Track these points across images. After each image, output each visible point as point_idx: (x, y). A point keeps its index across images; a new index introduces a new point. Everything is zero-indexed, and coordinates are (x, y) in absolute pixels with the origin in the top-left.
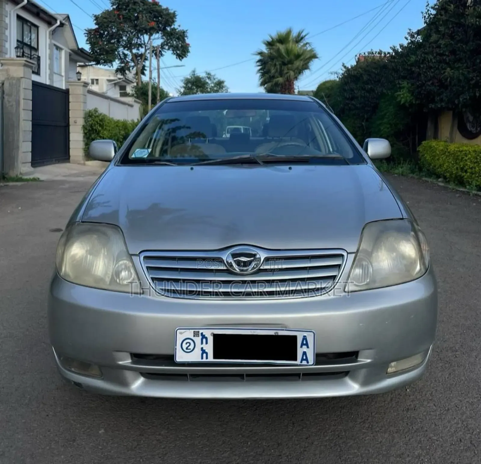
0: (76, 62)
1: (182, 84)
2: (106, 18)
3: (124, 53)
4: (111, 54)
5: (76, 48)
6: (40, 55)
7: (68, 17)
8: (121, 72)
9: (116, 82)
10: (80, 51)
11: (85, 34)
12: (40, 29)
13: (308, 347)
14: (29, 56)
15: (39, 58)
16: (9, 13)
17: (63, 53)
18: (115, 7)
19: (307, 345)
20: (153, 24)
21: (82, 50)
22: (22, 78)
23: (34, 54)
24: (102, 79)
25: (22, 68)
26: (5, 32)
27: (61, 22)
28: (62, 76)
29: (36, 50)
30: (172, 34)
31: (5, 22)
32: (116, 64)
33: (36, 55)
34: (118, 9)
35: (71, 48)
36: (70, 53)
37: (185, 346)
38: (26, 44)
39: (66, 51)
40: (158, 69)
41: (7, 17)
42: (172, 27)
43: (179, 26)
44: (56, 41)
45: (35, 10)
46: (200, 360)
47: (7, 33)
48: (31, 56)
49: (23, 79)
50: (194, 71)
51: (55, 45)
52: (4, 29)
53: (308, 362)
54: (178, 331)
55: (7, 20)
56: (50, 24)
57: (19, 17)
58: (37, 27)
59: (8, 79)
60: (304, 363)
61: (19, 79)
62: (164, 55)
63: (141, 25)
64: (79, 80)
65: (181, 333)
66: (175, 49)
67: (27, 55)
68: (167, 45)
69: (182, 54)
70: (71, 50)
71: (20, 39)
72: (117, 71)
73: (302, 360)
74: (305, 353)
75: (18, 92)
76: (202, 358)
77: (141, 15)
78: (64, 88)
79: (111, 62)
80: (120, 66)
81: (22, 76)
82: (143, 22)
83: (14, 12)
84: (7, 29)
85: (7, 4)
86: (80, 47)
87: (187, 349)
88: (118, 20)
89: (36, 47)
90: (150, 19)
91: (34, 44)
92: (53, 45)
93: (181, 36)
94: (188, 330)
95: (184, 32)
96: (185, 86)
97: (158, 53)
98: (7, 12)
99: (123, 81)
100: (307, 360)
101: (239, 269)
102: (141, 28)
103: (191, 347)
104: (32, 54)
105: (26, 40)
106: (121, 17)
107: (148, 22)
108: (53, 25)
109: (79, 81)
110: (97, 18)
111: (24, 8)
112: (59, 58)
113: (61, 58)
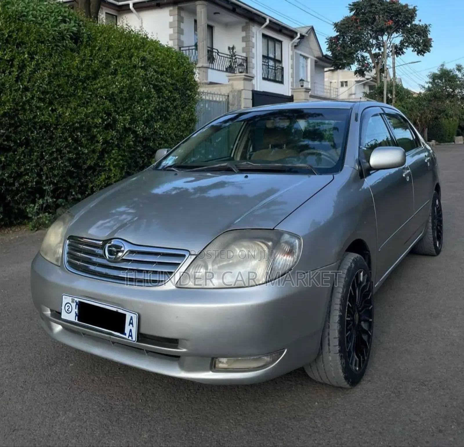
0: (324, 67)
1: (428, 80)
2: (344, 24)
3: (362, 56)
4: (349, 57)
5: (320, 55)
6: (283, 66)
7: (312, 29)
8: (359, 73)
9: (365, 82)
10: (324, 57)
11: (326, 42)
12: (283, 43)
13: (133, 326)
14: (274, 68)
15: (282, 69)
16: (255, 33)
17: (309, 61)
18: (353, 12)
19: (132, 324)
20: (390, 23)
21: (326, 56)
22: (242, 90)
23: (278, 66)
24: (351, 81)
25: (242, 82)
26: (252, 49)
27: (301, 35)
28: (309, 82)
29: (280, 62)
30: (412, 30)
31: (252, 42)
32: (355, 67)
33: (280, 66)
34: (357, 14)
35: (316, 56)
36: (315, 60)
37: (67, 308)
38: (271, 59)
39: (311, 59)
40: (394, 67)
41: (253, 37)
42: (413, 23)
43: (420, 21)
44: (302, 51)
45: (278, 28)
46: (74, 321)
47: (254, 50)
48: (275, 67)
49: (244, 91)
50: (443, 65)
51: (301, 55)
52: (251, 48)
53: (132, 339)
54: (63, 296)
55: (254, 40)
56: (292, 37)
57: (264, 36)
58: (281, 42)
59: (232, 91)
60: (130, 338)
61: (240, 92)
62: (405, 53)
63: (378, 26)
64: (302, 86)
65: (65, 298)
66: (415, 45)
67: (272, 67)
68: (407, 42)
69: (424, 49)
70: (317, 58)
71: (266, 54)
72: (356, 72)
73: (129, 336)
74: (131, 331)
75: (239, 102)
76: (75, 320)
77: (377, 16)
78: (290, 95)
79: (349, 64)
80: (358, 68)
81: (242, 88)
82: (379, 22)
83: (259, 32)
84: (253, 47)
85: (254, 26)
86: (324, 54)
87: (68, 310)
88: (355, 24)
89: (280, 59)
90: (387, 19)
91: (278, 57)
92: (299, 55)
93: (423, 31)
94: (68, 297)
95: (426, 27)
96: (431, 81)
97: (398, 51)
98: (254, 33)
99: (371, 81)
100: (131, 336)
101: (109, 257)
102: (378, 28)
103: (70, 310)
104: (276, 66)
105: (271, 55)
106: (358, 21)
107: (385, 21)
108: (295, 38)
109: (302, 88)
110: (336, 25)
111: (268, 27)
112: (305, 66)
113: (307, 66)
